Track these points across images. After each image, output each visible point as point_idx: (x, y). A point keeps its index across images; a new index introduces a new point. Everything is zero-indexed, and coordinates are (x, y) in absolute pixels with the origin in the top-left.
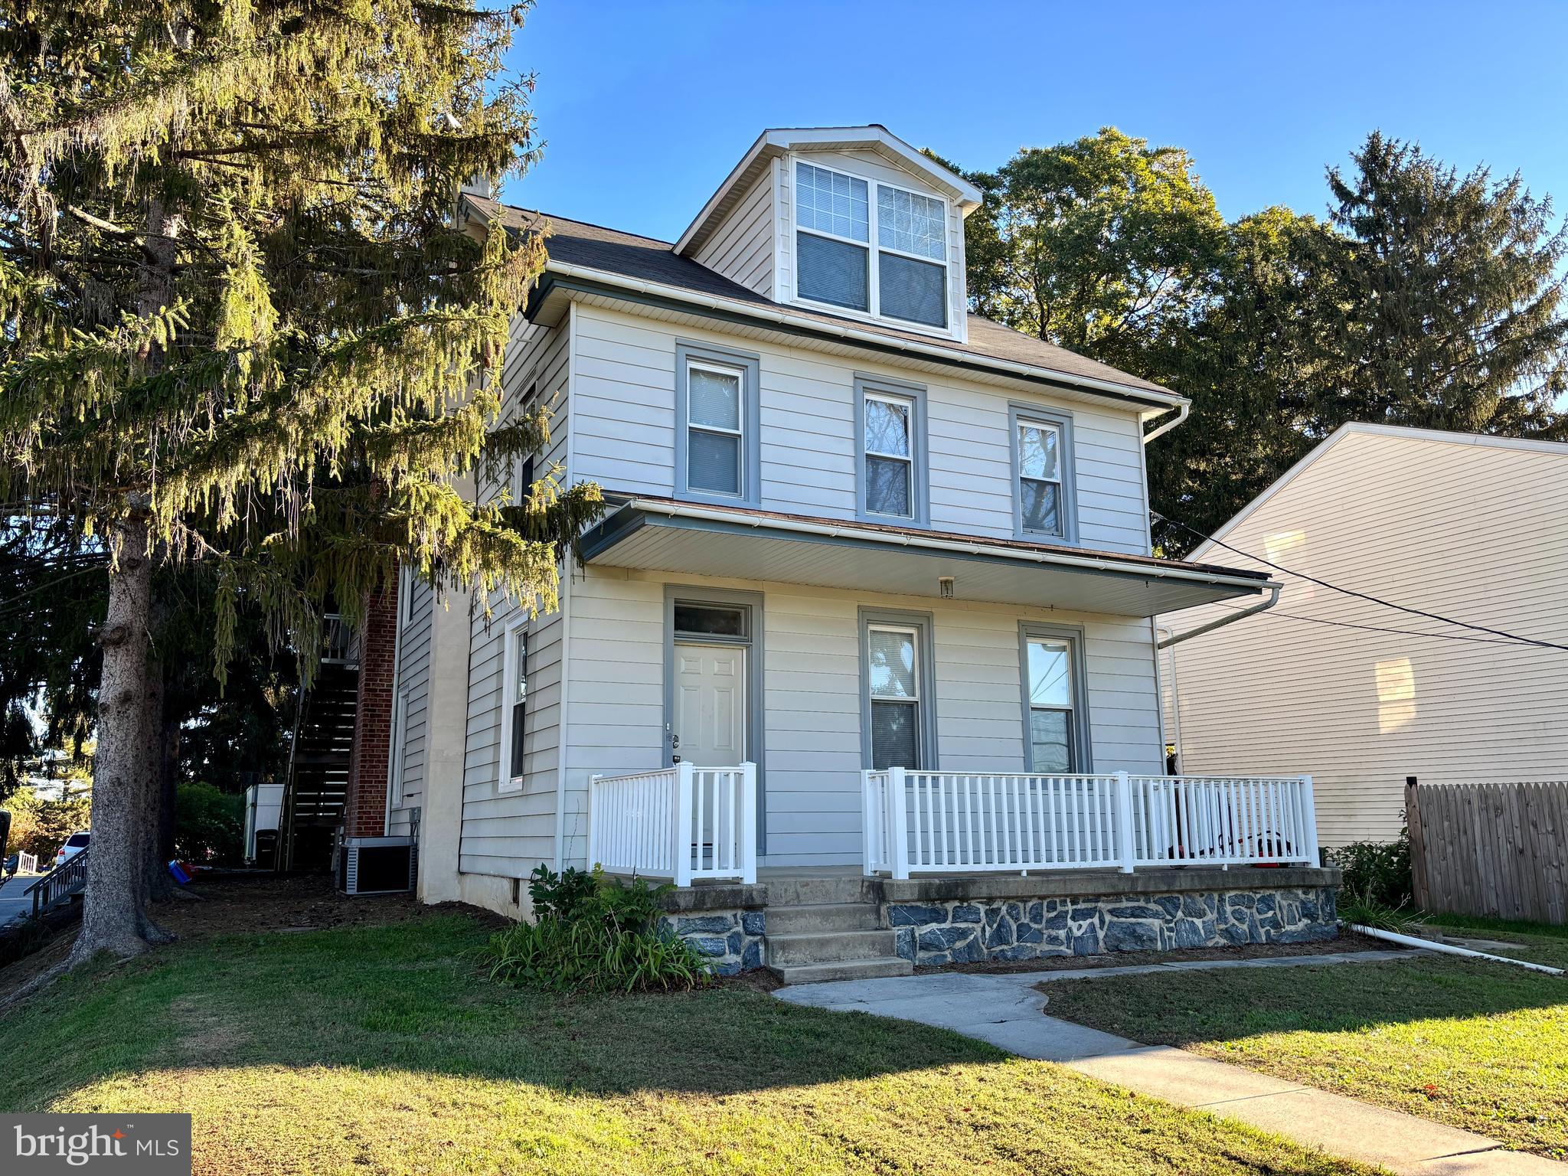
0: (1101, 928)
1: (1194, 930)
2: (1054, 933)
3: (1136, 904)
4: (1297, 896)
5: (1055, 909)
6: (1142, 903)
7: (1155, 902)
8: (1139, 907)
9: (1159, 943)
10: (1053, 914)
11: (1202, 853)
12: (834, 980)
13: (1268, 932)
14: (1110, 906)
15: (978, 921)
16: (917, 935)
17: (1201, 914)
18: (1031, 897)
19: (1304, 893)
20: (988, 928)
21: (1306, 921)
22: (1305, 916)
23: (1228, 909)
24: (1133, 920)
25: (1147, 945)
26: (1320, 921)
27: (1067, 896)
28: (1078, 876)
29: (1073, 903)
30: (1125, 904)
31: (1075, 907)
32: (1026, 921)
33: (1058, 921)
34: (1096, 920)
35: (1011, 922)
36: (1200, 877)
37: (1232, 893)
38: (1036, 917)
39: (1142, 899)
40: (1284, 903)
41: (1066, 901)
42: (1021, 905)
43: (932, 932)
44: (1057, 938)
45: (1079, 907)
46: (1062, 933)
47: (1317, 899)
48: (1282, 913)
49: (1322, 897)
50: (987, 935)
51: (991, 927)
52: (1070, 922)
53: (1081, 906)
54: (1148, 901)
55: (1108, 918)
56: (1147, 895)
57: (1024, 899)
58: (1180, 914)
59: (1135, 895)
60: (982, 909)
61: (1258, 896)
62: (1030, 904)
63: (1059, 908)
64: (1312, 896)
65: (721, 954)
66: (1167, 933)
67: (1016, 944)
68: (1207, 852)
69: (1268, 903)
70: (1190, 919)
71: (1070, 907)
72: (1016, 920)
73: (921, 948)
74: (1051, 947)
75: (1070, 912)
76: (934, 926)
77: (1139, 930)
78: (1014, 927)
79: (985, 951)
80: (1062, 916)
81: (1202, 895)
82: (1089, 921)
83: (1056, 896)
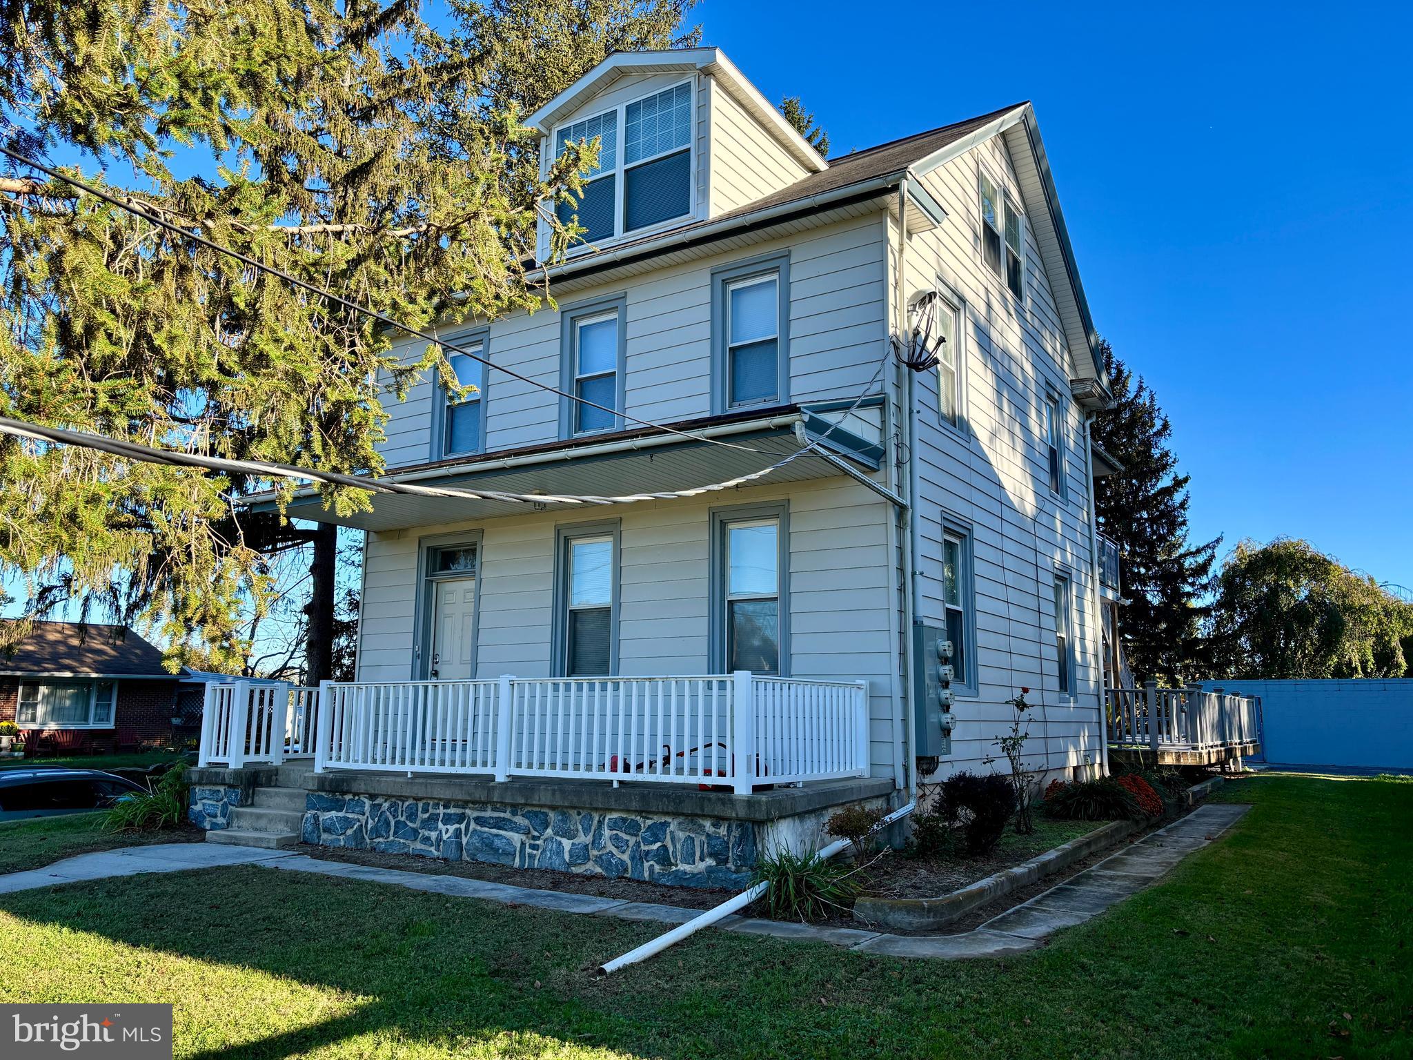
0: (466, 835)
1: (559, 851)
2: (426, 833)
3: (502, 815)
4: (702, 827)
5: (428, 811)
6: (507, 815)
7: (523, 815)
8: (504, 819)
9: (517, 859)
10: (426, 816)
11: (640, 766)
12: (230, 844)
13: (651, 868)
14: (476, 814)
15: (364, 814)
16: (321, 819)
17: (570, 835)
18: (407, 798)
19: (714, 825)
20: (370, 821)
21: (710, 862)
22: (711, 855)
23: (607, 833)
24: (495, 831)
25: (504, 860)
26: (730, 865)
27: (440, 799)
28: (439, 781)
29: (445, 807)
30: (489, 813)
31: (445, 811)
32: (403, 819)
33: (430, 822)
34: (463, 826)
35: (391, 818)
36: (562, 792)
37: (615, 815)
38: (412, 816)
39: (509, 810)
40: (681, 835)
41: (438, 804)
42: (400, 803)
43: (331, 819)
44: (428, 838)
45: (449, 811)
46: (434, 835)
47: (729, 835)
48: (675, 846)
49: (736, 833)
50: (369, 827)
51: (373, 820)
52: (440, 825)
53: (452, 811)
54: (514, 813)
55: (473, 825)
56: (515, 808)
57: (403, 798)
58: (549, 831)
59: (502, 806)
60: (368, 803)
61: (649, 822)
62: (407, 804)
63: (431, 810)
64: (723, 831)
65: (215, 816)
66: (528, 850)
67: (391, 838)
68: (646, 766)
69: (657, 832)
70: (559, 838)
71: (441, 810)
72: (394, 817)
73: (325, 831)
74: (423, 847)
75: (441, 815)
76: (333, 813)
77: (497, 842)
78: (393, 823)
79: (368, 841)
80: (434, 818)
81: (579, 814)
82: (457, 826)
83: (432, 798)
